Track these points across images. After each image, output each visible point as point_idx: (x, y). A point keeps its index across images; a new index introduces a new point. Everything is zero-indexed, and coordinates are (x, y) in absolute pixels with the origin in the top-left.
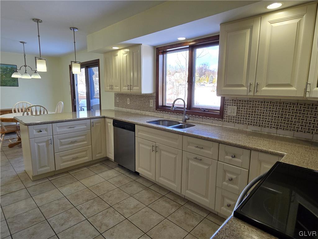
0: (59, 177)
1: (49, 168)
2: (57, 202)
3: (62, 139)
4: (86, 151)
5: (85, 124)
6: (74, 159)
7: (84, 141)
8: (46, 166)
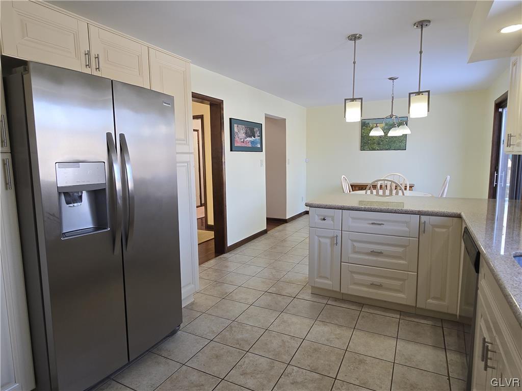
0: (342, 305)
1: (330, 282)
2: (286, 338)
3: (356, 241)
4: (404, 280)
5: (407, 223)
6: (373, 285)
7: (400, 258)
8: (328, 278)
